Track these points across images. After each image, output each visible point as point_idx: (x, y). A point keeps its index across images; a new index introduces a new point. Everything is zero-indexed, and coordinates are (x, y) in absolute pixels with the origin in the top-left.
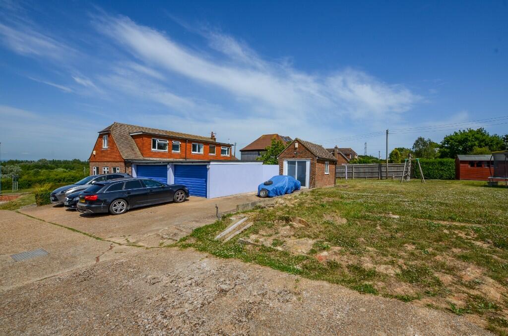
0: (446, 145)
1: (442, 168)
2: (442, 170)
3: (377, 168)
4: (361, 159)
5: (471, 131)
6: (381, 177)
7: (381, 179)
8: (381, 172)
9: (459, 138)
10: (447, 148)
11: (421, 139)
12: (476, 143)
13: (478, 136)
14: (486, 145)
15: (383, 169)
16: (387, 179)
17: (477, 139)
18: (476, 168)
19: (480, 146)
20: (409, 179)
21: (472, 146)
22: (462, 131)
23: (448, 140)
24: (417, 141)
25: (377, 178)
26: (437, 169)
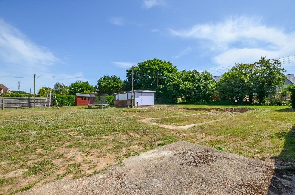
0: (72, 88)
1: (69, 100)
2: (69, 101)
3: (27, 100)
4: (14, 94)
5: (83, 82)
6: (30, 106)
7: (30, 108)
8: (30, 103)
9: (78, 85)
10: (72, 89)
11: (58, 84)
12: (85, 88)
13: (86, 85)
14: (89, 89)
15: (32, 101)
16: (34, 107)
17: (85, 86)
18: (84, 100)
19: (87, 90)
20: (50, 107)
21: (84, 89)
22: (79, 82)
23: (73, 85)
24: (56, 85)
25: (27, 108)
26: (66, 101)
